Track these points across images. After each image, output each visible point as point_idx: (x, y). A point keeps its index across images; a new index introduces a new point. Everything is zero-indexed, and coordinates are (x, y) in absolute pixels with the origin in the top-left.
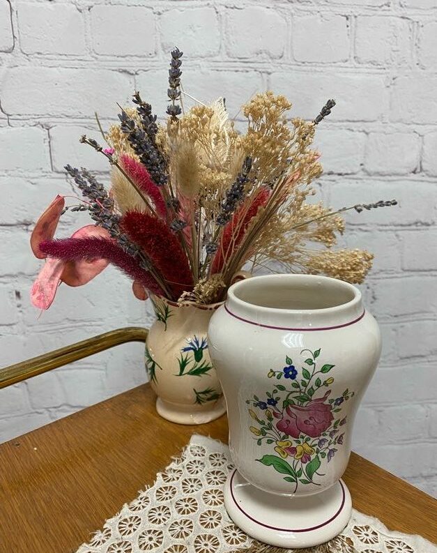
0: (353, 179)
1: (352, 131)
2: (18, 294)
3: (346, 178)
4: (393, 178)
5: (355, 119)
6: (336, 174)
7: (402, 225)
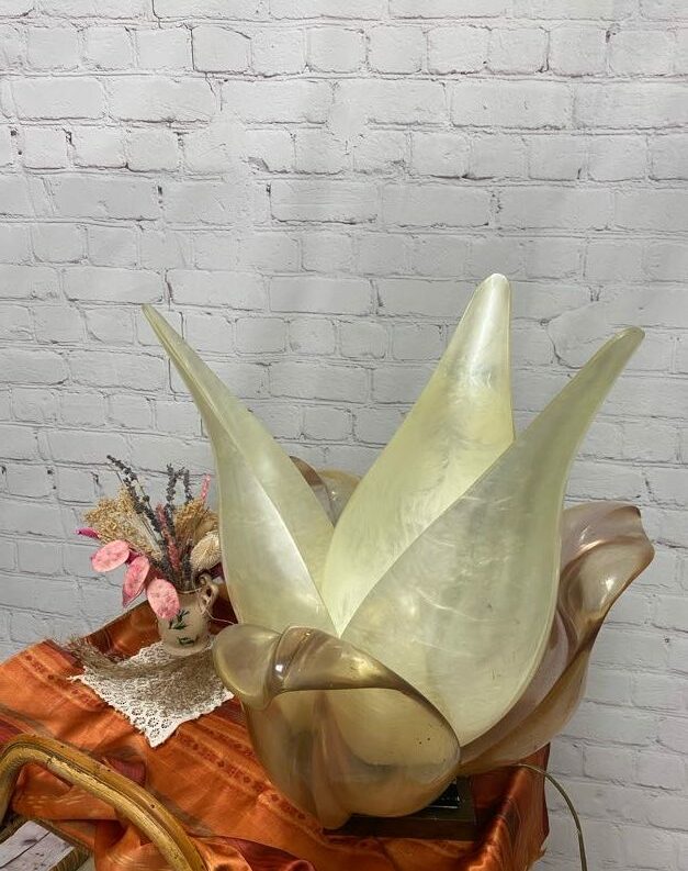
0: (477, 78)
1: (475, 27)
2: (160, 189)
3: (469, 77)
4: (519, 77)
5: (478, 15)
6: (459, 73)
7: (529, 129)
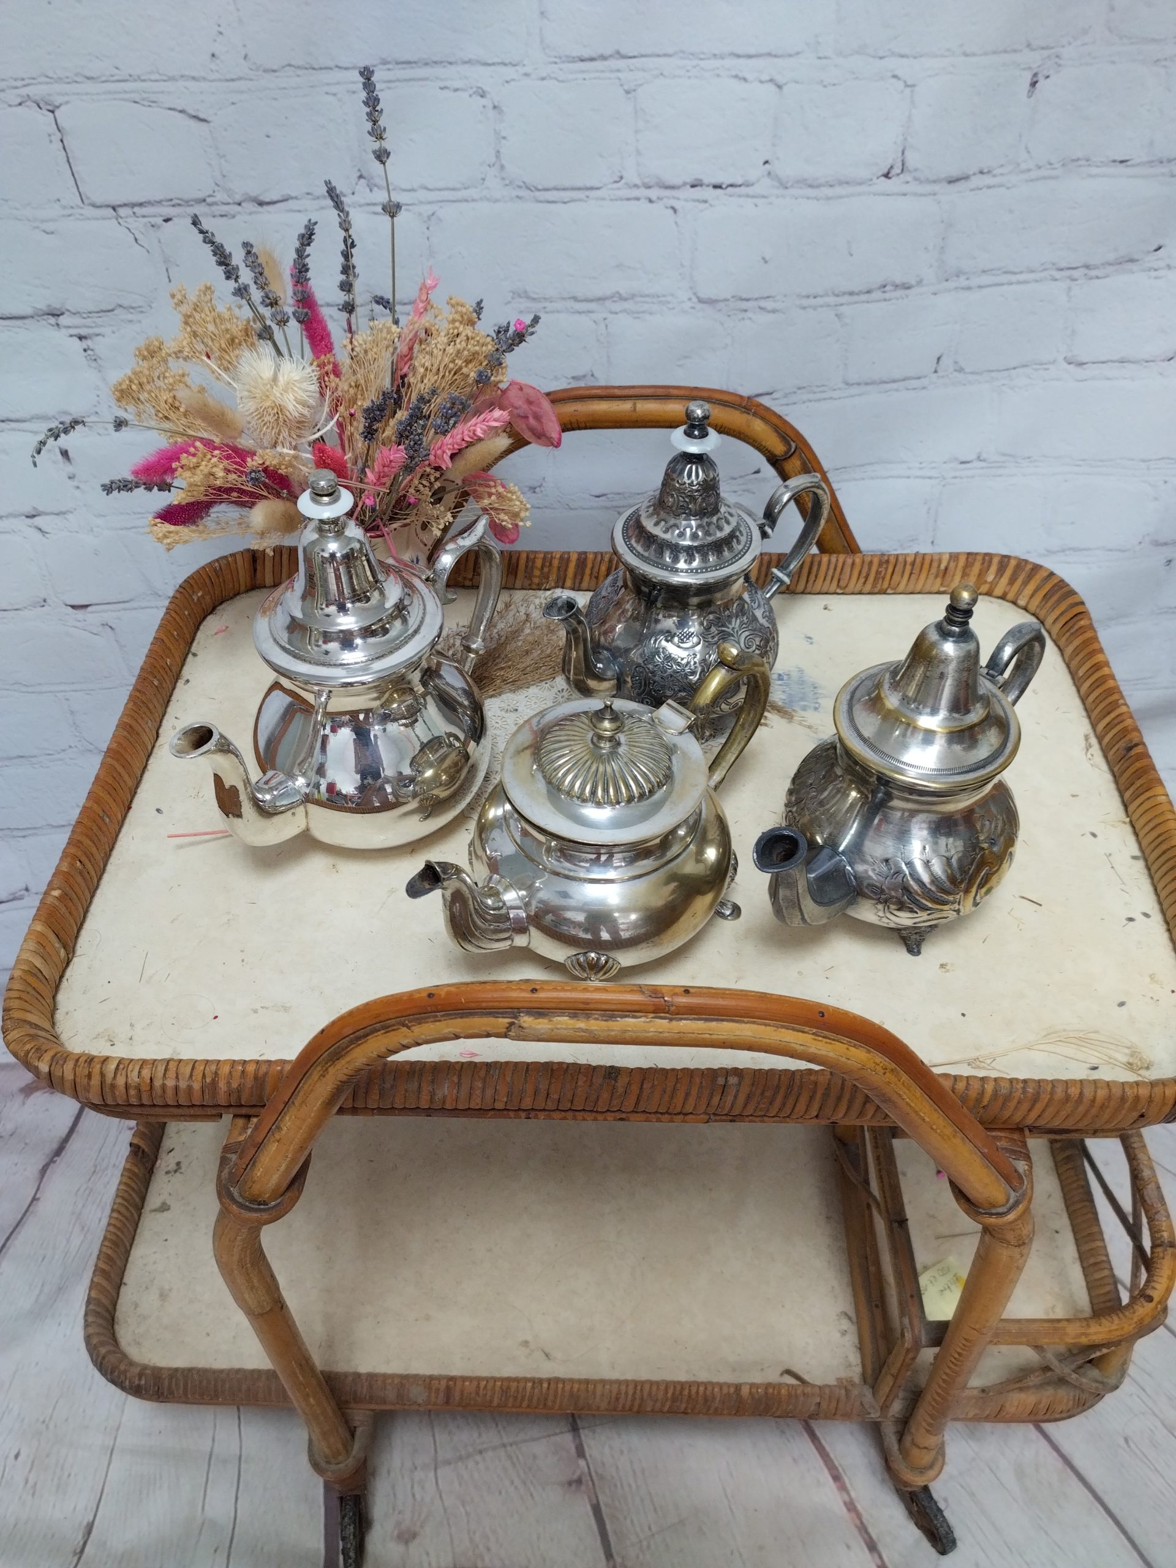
0: (748, 196)
1: (745, 80)
3: (731, 196)
4: (839, 190)
5: (752, 51)
6: (708, 186)
7: (851, 294)
